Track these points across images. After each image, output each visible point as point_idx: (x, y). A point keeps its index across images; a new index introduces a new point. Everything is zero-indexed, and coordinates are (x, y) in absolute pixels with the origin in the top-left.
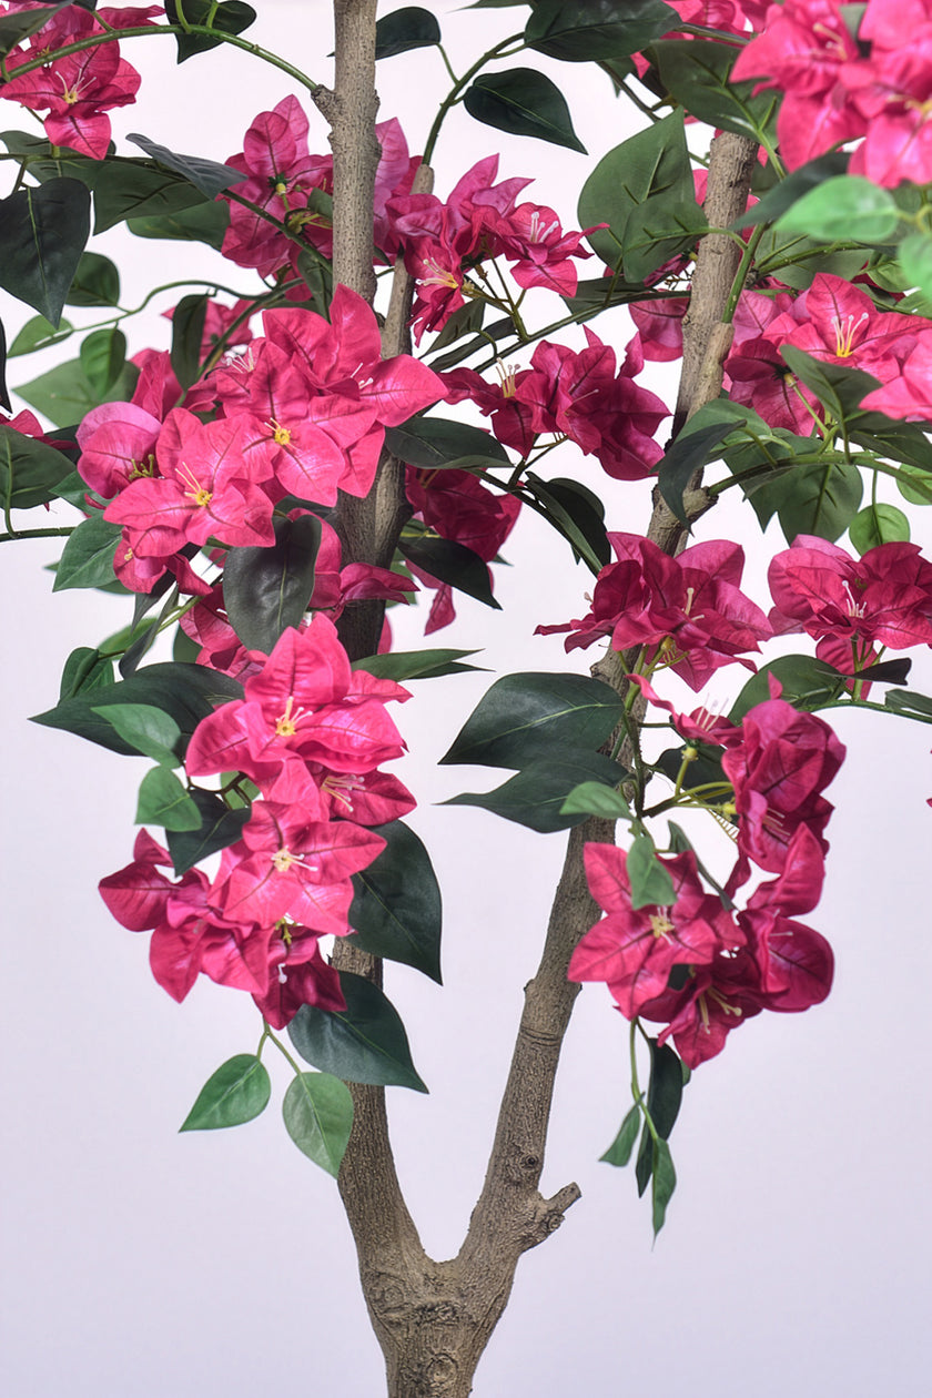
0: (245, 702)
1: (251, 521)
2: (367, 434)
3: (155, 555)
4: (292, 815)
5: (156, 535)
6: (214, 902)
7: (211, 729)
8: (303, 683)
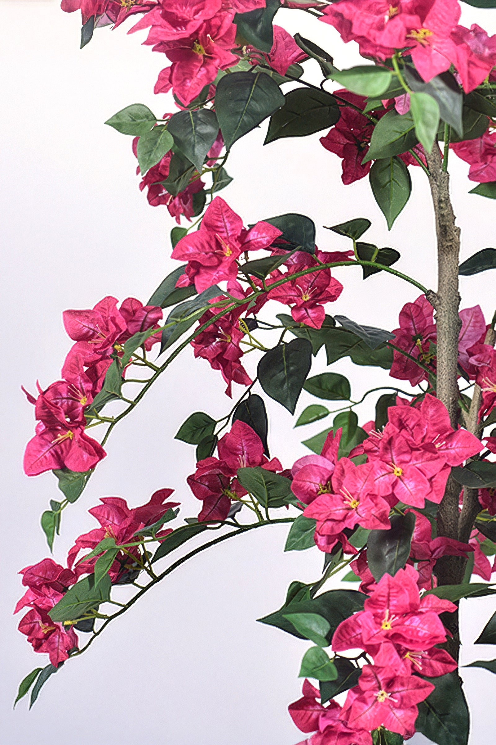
0: (364, 611)
1: (378, 516)
2: (441, 470)
3: (329, 534)
4: (385, 673)
5: (330, 523)
6: (342, 718)
7: (346, 626)
8: (394, 602)
